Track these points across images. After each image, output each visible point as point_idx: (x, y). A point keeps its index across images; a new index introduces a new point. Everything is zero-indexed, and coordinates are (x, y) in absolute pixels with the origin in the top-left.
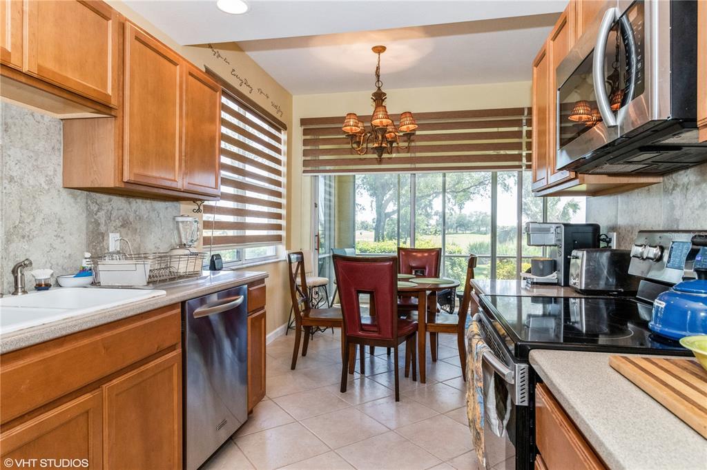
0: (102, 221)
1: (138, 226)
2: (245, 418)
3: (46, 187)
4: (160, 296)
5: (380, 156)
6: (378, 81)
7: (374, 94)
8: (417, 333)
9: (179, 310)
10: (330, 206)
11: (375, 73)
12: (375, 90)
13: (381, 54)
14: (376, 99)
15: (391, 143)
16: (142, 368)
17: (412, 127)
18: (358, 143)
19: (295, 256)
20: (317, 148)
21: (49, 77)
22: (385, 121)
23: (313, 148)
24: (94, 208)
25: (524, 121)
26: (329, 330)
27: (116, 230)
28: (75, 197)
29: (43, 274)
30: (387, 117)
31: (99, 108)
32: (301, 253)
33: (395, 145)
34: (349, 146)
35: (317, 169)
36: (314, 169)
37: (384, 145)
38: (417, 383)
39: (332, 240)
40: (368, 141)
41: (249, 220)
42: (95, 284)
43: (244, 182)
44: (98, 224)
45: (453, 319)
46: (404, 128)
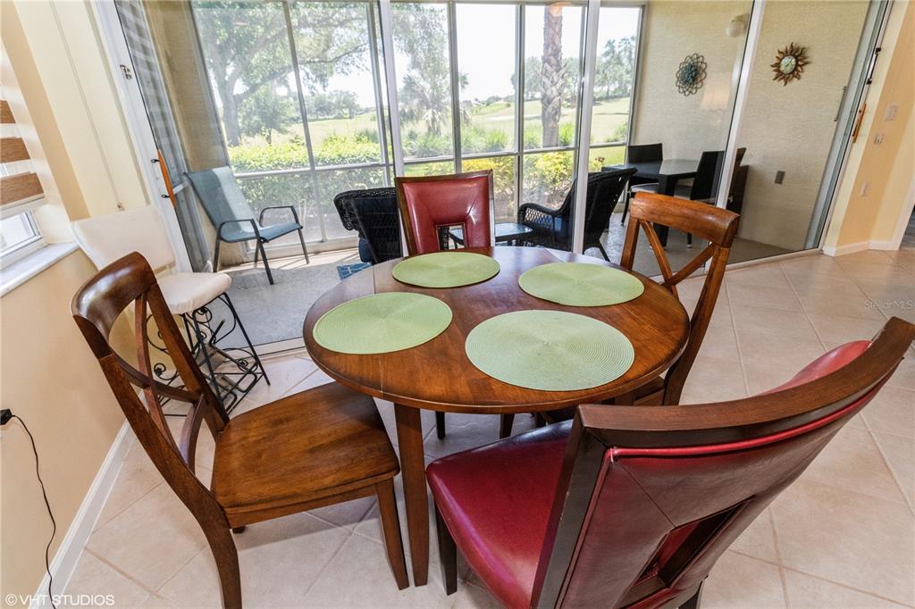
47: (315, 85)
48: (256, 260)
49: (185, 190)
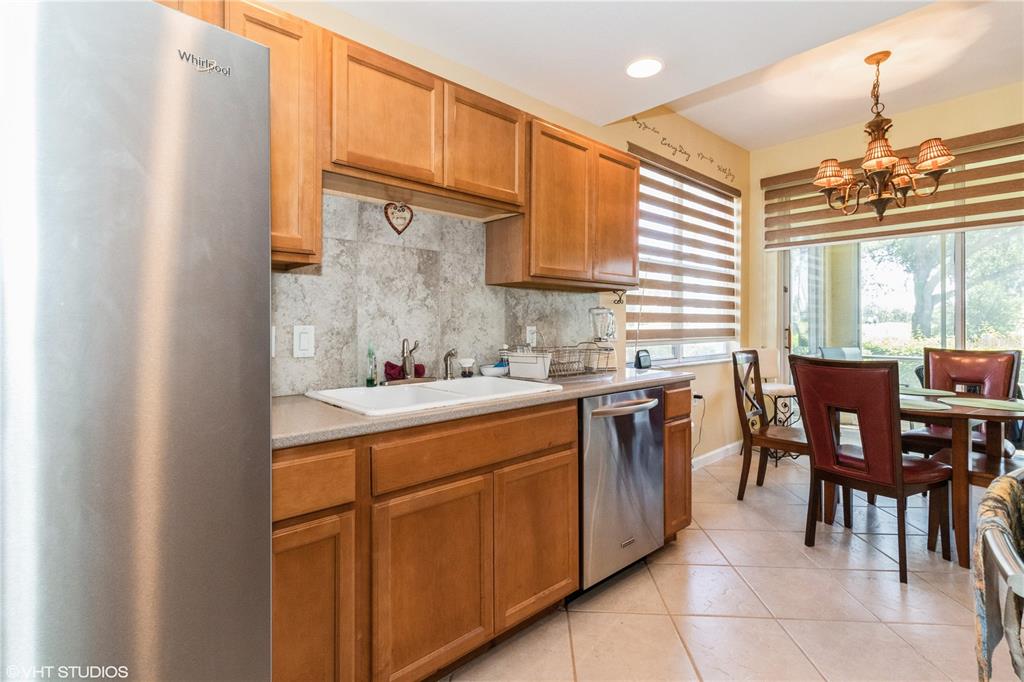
0: (520, 314)
1: (554, 320)
2: (661, 542)
3: (472, 285)
4: (556, 390)
5: (880, 212)
6: (876, 104)
7: (870, 125)
9: (574, 408)
10: (817, 289)
11: (870, 94)
12: (872, 117)
13: (881, 64)
14: (873, 131)
15: (904, 191)
16: (533, 462)
17: (942, 161)
18: (842, 199)
19: (745, 355)
20: (787, 213)
21: (463, 188)
22: (886, 161)
23: (782, 213)
24: (513, 302)
27: (533, 323)
28: (496, 293)
29: (468, 363)
30: (891, 154)
31: (508, 208)
32: (754, 353)
33: (910, 193)
34: (826, 206)
35: (786, 241)
36: (782, 241)
37: (887, 196)
38: (952, 564)
39: (821, 336)
41: (687, 310)
42: (507, 375)
43: (681, 266)
44: (515, 317)
46: (927, 165)
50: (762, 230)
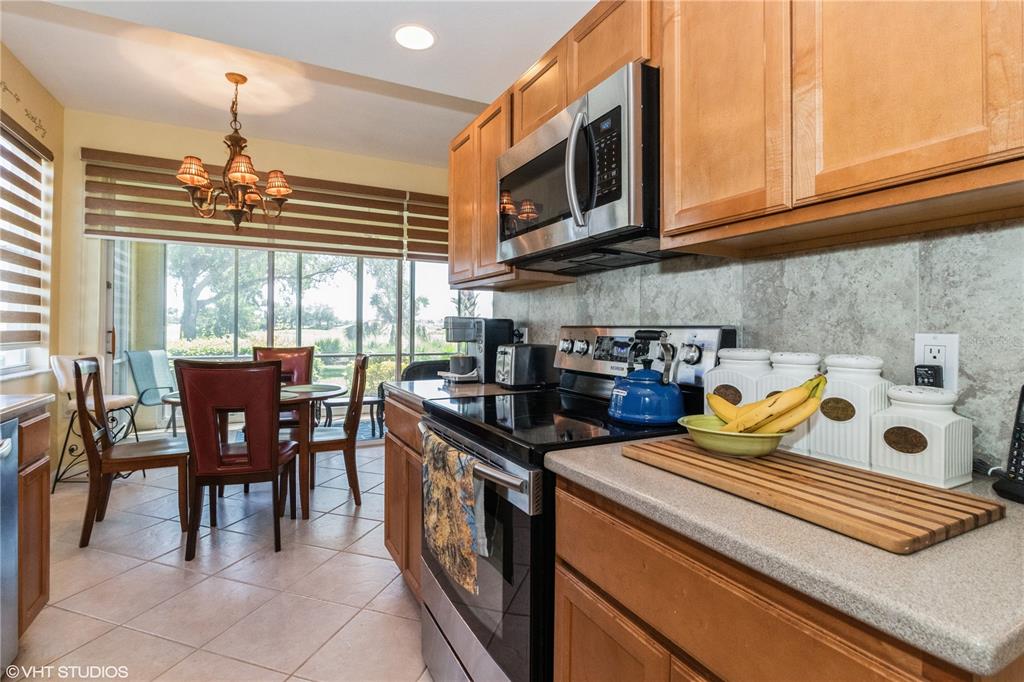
5: (237, 224)
6: (235, 121)
7: (230, 138)
8: (298, 456)
11: (229, 110)
12: (231, 132)
13: (239, 86)
14: (232, 145)
15: (251, 207)
17: (284, 191)
19: (86, 363)
20: (112, 197)
23: (106, 196)
25: (405, 206)
26: (139, 473)
30: (253, 171)
32: (95, 360)
35: (111, 229)
36: (106, 228)
37: (245, 209)
38: (297, 521)
40: (216, 200)
45: (340, 434)
46: (273, 191)
47: (290, 296)
48: (168, 427)
49: (121, 364)
50: (81, 211)
